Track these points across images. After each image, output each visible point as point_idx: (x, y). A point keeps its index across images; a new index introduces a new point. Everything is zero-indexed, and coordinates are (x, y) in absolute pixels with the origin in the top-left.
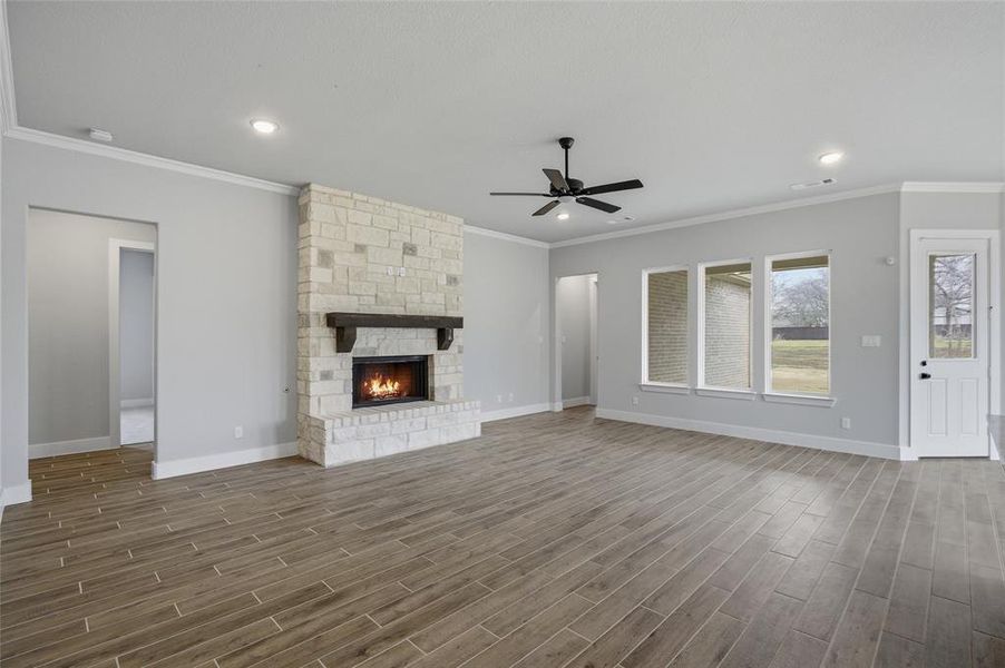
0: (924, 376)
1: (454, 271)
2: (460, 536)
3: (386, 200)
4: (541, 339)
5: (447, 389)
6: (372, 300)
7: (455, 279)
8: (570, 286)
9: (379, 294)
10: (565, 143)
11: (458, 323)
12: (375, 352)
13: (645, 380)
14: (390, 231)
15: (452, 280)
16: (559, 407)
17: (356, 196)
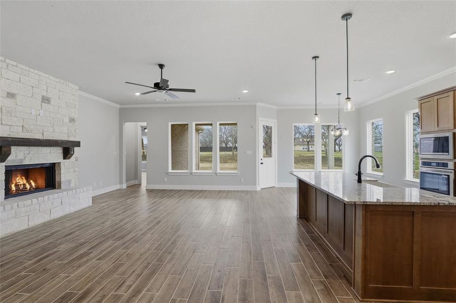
0: (262, 163)
1: (73, 115)
2: (127, 249)
3: (30, 68)
4: (115, 153)
5: (69, 182)
6: (20, 129)
7: (73, 120)
8: (129, 127)
9: (25, 125)
10: (161, 66)
11: (78, 144)
12: (21, 162)
13: (170, 170)
14: (33, 87)
15: (72, 120)
16: (124, 186)
17: (7, 61)
